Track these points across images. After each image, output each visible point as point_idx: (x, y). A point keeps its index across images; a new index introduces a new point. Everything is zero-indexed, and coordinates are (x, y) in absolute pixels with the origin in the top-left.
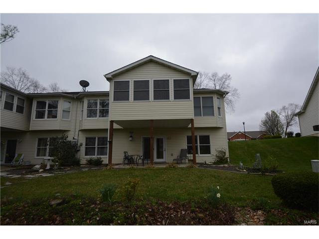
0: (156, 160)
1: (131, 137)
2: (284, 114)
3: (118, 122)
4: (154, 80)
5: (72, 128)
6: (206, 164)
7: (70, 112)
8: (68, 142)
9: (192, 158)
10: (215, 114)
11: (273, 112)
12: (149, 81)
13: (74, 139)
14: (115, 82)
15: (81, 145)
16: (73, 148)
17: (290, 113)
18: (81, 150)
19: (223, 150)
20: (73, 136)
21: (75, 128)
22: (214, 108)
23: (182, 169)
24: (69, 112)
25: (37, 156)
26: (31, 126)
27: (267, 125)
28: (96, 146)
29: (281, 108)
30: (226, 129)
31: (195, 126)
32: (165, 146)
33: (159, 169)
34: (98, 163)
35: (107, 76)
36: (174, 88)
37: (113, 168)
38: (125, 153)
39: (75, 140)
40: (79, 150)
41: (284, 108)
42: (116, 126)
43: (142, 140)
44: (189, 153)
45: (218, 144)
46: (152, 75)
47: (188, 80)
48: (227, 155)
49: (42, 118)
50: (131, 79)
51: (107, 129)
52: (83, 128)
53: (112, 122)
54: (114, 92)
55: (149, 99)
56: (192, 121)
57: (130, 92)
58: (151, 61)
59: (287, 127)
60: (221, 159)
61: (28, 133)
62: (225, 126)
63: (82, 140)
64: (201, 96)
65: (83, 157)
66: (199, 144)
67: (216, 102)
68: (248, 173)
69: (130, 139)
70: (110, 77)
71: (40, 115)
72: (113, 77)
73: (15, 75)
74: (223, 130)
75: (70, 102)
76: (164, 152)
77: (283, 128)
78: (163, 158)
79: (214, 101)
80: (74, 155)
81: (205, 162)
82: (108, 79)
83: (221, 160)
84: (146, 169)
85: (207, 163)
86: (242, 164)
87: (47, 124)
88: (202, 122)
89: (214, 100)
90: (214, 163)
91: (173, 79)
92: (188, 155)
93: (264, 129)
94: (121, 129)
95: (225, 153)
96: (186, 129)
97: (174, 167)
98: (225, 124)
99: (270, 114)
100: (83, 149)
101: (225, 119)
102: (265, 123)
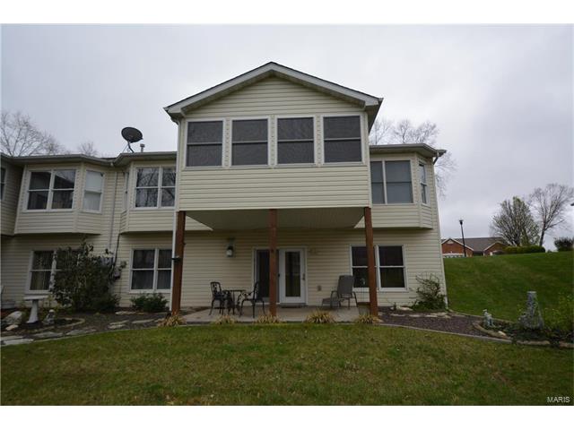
0: (284, 299)
1: (230, 248)
2: (537, 204)
3: (198, 215)
4: (279, 119)
5: (104, 231)
6: (395, 310)
7: (102, 196)
8: (93, 259)
9: (367, 300)
10: (414, 199)
11: (517, 201)
12: (266, 120)
13: (107, 252)
14: (190, 123)
15: (124, 266)
16: (105, 273)
17: (549, 204)
18: (123, 277)
19: (433, 278)
20: (105, 247)
21: (112, 231)
22: (413, 185)
23: (346, 326)
24: (100, 194)
25: (31, 289)
26: (17, 224)
27: (506, 226)
28: (155, 268)
29: (532, 192)
30: (438, 232)
31: (374, 226)
32: (304, 269)
33: (289, 327)
34: (155, 307)
35: (171, 111)
36: (325, 137)
37: (180, 323)
38: (214, 284)
39: (110, 256)
40: (119, 277)
41: (538, 193)
42: (191, 224)
43: (253, 255)
44: (359, 284)
45: (423, 265)
46: (273, 108)
47: (359, 117)
48: (443, 291)
49: (41, 208)
50: (227, 116)
51: (171, 232)
52: (126, 230)
53: (182, 215)
54: (188, 146)
55: (266, 162)
56: (366, 212)
57: (224, 146)
58: (272, 76)
59: (544, 229)
60: (431, 299)
61: (14, 240)
62: (438, 225)
63: (125, 255)
64: (383, 159)
65: (126, 292)
66: (378, 265)
67: (416, 171)
68: (514, 342)
69: (229, 253)
70: (179, 111)
71: (38, 201)
72: (186, 113)
73: (8, 125)
74: (432, 234)
75: (102, 175)
76: (302, 281)
77: (537, 232)
78: (299, 295)
79: (412, 171)
80: (106, 289)
81: (395, 306)
82: (175, 117)
83: (429, 301)
84: (258, 328)
85: (399, 307)
86: (489, 316)
87: (52, 220)
88: (388, 216)
89: (412, 167)
90: (415, 309)
91: (322, 116)
92: (354, 290)
93: (499, 233)
94: (210, 231)
95: (437, 285)
96: (351, 231)
97: (325, 322)
98: (437, 221)
99: (512, 204)
100: (127, 275)
101: (437, 211)
102: (502, 222)
